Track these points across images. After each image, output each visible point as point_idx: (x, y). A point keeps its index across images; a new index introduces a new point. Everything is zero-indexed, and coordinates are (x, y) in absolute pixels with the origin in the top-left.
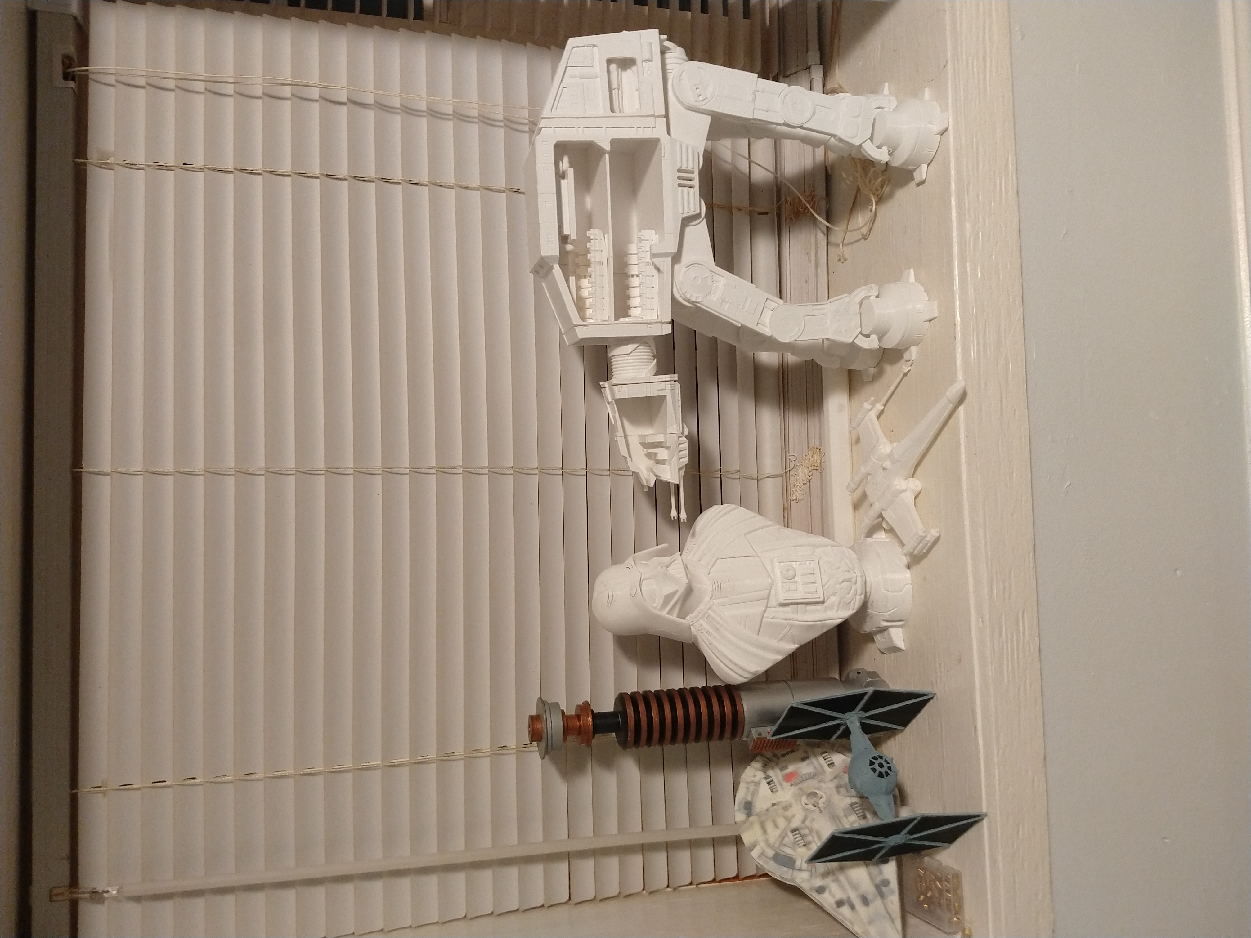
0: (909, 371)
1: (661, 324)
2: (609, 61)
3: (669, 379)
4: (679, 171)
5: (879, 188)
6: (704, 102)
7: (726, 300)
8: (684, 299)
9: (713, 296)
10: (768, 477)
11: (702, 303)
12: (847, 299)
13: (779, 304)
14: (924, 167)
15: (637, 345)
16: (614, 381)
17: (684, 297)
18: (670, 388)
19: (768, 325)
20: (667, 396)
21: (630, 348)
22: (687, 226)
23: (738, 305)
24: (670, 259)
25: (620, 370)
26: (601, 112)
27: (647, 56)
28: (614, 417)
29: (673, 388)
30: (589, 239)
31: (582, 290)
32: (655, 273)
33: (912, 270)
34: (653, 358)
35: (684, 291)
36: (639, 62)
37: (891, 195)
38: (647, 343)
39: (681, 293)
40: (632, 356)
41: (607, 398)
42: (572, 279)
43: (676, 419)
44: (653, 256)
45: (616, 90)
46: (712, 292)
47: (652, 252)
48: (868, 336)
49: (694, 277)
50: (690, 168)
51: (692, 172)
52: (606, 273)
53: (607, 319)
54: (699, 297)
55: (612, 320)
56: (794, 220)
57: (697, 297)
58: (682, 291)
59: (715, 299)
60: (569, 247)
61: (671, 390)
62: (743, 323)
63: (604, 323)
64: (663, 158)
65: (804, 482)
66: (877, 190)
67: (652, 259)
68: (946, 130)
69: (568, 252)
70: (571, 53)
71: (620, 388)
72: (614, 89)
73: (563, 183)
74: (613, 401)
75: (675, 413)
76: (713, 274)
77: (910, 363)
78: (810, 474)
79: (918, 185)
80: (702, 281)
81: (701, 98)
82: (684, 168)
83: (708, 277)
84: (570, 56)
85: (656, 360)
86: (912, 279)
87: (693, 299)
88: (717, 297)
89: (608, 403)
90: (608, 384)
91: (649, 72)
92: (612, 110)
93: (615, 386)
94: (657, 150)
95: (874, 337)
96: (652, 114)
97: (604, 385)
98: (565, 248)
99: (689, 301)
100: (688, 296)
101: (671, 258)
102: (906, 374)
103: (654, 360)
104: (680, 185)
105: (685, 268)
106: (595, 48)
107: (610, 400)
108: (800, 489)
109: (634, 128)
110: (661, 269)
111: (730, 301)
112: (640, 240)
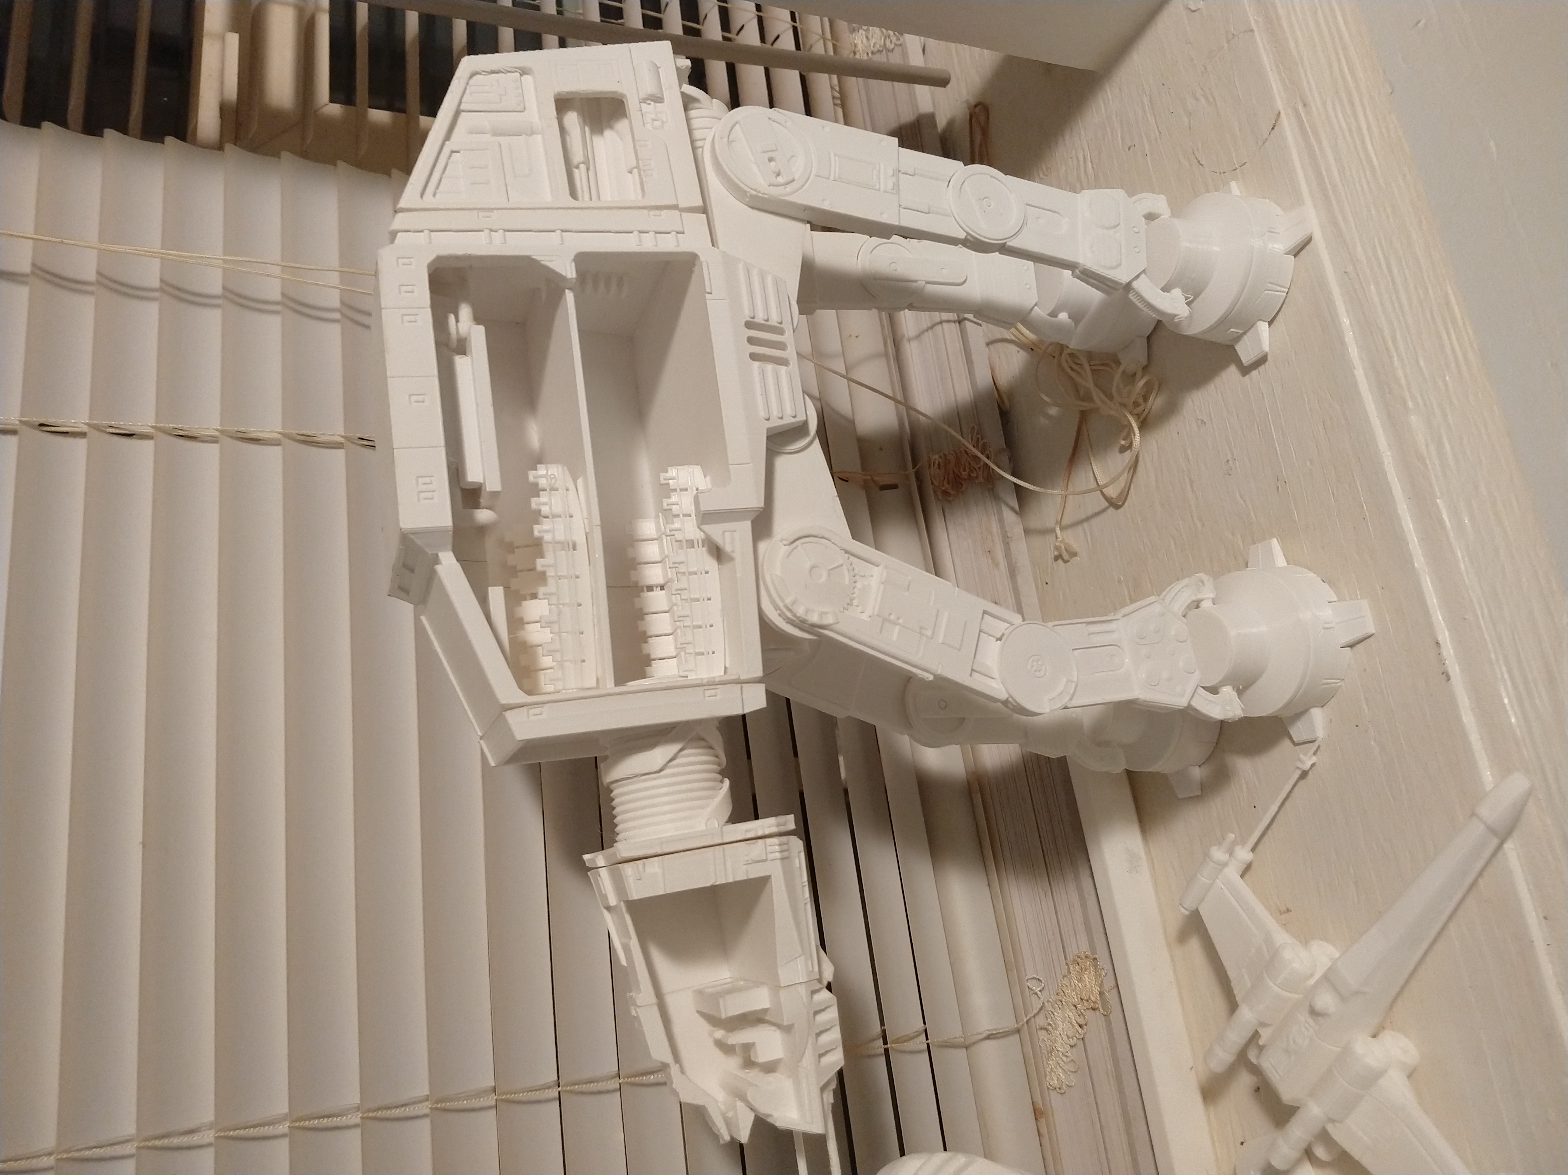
0: (1313, 765)
1: (739, 685)
2: (563, 104)
3: (774, 830)
4: (749, 325)
5: (1141, 400)
6: (789, 189)
7: (892, 617)
8: (790, 622)
9: (860, 609)
10: (988, 1037)
11: (836, 627)
12: (1157, 608)
13: (1012, 625)
14: (1263, 327)
15: (675, 748)
16: (623, 848)
17: (789, 615)
18: (778, 855)
19: (996, 674)
20: (772, 877)
21: (659, 755)
22: (780, 453)
23: (921, 628)
24: (747, 525)
25: (634, 819)
26: (548, 198)
27: (649, 88)
28: (627, 949)
29: (786, 854)
30: (535, 490)
31: (526, 626)
32: (711, 564)
33: (1274, 542)
34: (720, 777)
35: (788, 601)
36: (632, 104)
37: (1171, 409)
38: (702, 739)
39: (781, 605)
40: (666, 777)
41: (605, 897)
42: (496, 595)
43: (801, 942)
44: (706, 518)
45: (582, 166)
46: (855, 602)
47: (703, 508)
48: (1213, 690)
49: (808, 565)
50: (774, 320)
51: (779, 331)
52: (584, 569)
53: (594, 685)
54: (826, 613)
55: (609, 684)
56: (952, 492)
57: (822, 614)
58: (783, 601)
59: (864, 617)
60: (483, 515)
61: (782, 859)
62: (939, 672)
63: (584, 697)
64: (708, 296)
65: (1072, 1042)
66: (1136, 404)
67: (702, 527)
68: (1308, 242)
69: (482, 530)
70: (467, 83)
71: (641, 867)
72: (577, 167)
73: (461, 363)
74: (622, 903)
75: (798, 925)
76: (852, 558)
77: (1314, 747)
78: (1081, 1021)
79: (1245, 370)
80: (829, 575)
81: (780, 180)
82: (760, 318)
83: (842, 565)
84: (465, 89)
85: (727, 782)
86: (1280, 561)
87: (814, 618)
88: (869, 612)
89: (608, 908)
90: (606, 858)
91: (657, 123)
92: (573, 194)
93: (625, 865)
94: (694, 278)
95: (1227, 691)
96: (672, 202)
97: (593, 860)
98: (471, 518)
99: (802, 624)
100: (800, 611)
101: (749, 523)
102: (1304, 774)
103: (722, 781)
104: (754, 357)
105: (784, 548)
106: (525, 77)
107: (613, 901)
108: (1065, 1059)
109: (631, 232)
110: (728, 548)
111: (901, 621)
112: (665, 490)
